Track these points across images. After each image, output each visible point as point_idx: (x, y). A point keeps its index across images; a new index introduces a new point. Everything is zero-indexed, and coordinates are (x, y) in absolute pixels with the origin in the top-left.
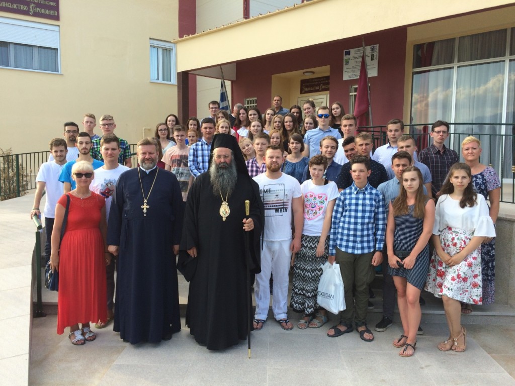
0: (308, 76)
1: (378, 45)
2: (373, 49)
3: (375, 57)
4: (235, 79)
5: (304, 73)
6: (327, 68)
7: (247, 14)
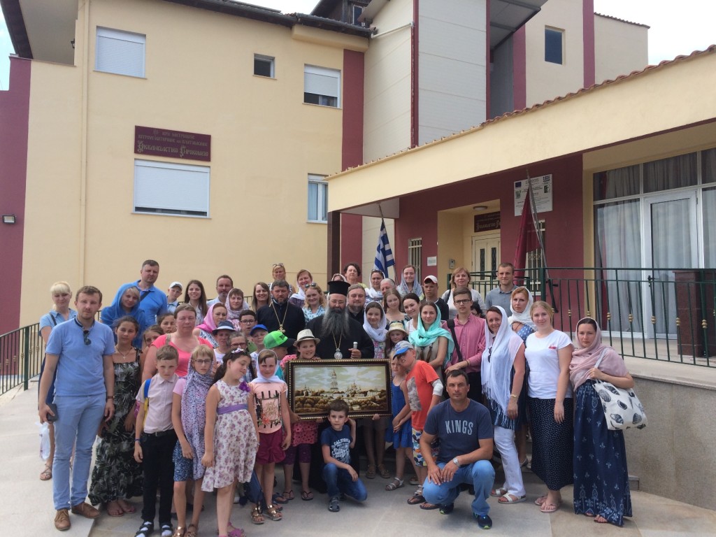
0: (481, 211)
1: (551, 176)
2: (546, 180)
3: (548, 189)
4: (398, 217)
5: (474, 208)
6: (498, 201)
7: (415, 141)
